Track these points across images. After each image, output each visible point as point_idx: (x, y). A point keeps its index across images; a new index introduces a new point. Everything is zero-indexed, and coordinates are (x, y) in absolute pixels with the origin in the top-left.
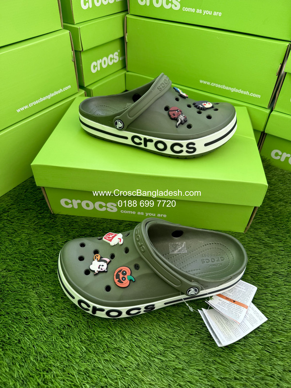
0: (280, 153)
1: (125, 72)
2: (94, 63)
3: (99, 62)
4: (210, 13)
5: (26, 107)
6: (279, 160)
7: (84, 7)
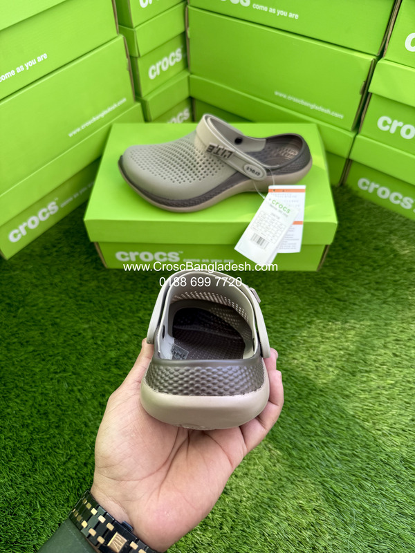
0: (368, 182)
2: (153, 67)
3: (158, 65)
4: (285, 14)
5: (78, 130)
6: (367, 191)
7: (144, 5)
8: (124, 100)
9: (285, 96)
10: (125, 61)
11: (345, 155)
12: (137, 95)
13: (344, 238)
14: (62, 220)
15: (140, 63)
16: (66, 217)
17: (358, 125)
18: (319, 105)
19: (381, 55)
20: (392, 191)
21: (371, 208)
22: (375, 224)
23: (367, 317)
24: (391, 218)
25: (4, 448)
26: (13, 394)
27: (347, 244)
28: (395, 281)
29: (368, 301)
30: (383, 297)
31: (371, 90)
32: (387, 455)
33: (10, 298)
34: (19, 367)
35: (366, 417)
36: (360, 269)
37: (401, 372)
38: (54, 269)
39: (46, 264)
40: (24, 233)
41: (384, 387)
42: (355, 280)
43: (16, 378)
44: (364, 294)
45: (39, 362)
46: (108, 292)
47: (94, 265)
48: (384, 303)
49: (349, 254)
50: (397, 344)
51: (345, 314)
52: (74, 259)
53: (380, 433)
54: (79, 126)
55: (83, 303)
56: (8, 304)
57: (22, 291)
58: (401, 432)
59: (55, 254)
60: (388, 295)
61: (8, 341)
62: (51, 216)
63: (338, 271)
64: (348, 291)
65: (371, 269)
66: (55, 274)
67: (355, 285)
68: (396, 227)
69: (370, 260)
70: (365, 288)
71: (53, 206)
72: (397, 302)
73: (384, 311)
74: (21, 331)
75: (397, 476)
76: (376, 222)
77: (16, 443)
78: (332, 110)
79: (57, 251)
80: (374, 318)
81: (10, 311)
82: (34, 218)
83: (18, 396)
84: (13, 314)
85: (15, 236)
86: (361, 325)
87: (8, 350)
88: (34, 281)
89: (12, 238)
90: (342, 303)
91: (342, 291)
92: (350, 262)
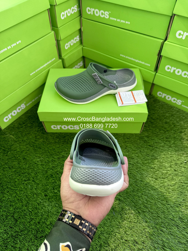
0: (162, 93)
1: (82, 46)
2: (67, 44)
4: (124, 22)
5: (34, 72)
6: (161, 97)
7: (62, 18)
8: (54, 59)
9: (124, 56)
10: (55, 42)
11: (151, 82)
12: (60, 56)
13: (152, 118)
14: (27, 111)
15: (61, 43)
16: (29, 110)
17: (156, 69)
18: (139, 60)
19: (166, 39)
20: (172, 98)
21: (163, 105)
22: (165, 112)
23: (163, 154)
24: (172, 109)
25: (2, 216)
26: (6, 191)
27: (153, 121)
28: (174, 137)
29: (163, 146)
30: (169, 145)
31: (161, 54)
32: (173, 216)
33: (4, 147)
34: (8, 179)
35: (163, 199)
36: (159, 132)
37: (178, 178)
38: (24, 134)
39: (20, 132)
40: (10, 118)
41: (171, 185)
42: (157, 137)
43: (7, 183)
44: (161, 143)
45: (17, 176)
46: (48, 144)
47: (42, 132)
48: (170, 147)
49: (154, 125)
50: (176, 166)
51: (153, 152)
52: (32, 129)
53: (169, 206)
54: (35, 71)
55: (37, 149)
56: (4, 150)
57: (9, 144)
58: (179, 206)
59: (24, 127)
60: (171, 144)
61: (4, 166)
62: (22, 110)
63: (149, 133)
64: (154, 142)
65: (164, 132)
66: (25, 136)
67: (157, 139)
68: (175, 113)
69: (163, 128)
70: (162, 140)
71: (23, 105)
72: (176, 147)
73: (170, 151)
74: (9, 162)
75: (177, 225)
76: (166, 111)
77: (8, 213)
78: (145, 63)
79: (25, 126)
80: (165, 154)
81: (4, 153)
82: (15, 111)
83: (8, 192)
84: (6, 155)
85: (6, 119)
86: (160, 157)
87: (3, 171)
88: (15, 139)
89: (5, 120)
90: (151, 147)
91: (151, 142)
92: (154, 129)
